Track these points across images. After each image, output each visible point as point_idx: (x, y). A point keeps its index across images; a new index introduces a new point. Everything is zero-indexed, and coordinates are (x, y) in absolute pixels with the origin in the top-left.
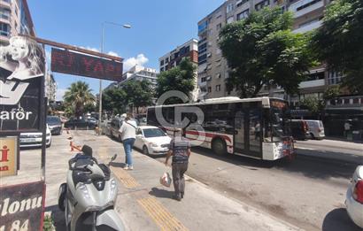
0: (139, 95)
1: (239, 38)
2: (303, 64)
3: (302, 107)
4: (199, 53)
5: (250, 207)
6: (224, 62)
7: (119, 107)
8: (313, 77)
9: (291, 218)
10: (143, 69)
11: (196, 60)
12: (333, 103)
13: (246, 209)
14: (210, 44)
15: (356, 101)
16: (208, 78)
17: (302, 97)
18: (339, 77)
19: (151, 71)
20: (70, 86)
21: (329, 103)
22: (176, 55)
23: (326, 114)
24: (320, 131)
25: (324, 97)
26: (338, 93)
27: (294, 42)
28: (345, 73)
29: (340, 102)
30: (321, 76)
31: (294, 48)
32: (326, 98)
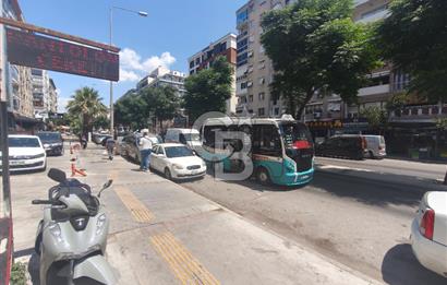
0: (161, 104)
1: (285, 29)
2: (364, 64)
3: (362, 119)
4: (238, 52)
5: (292, 242)
6: (269, 62)
7: (138, 120)
8: (376, 82)
9: (342, 255)
10: (168, 72)
11: (234, 60)
12: (398, 114)
13: (288, 245)
14: (251, 39)
15: (425, 112)
16: (249, 84)
17: (361, 107)
18: (407, 82)
19: (178, 74)
20: (74, 94)
21: (393, 114)
22: (209, 53)
23: (390, 128)
24: (380, 148)
25: (387, 107)
26: (404, 102)
27: (353, 35)
28: (414, 75)
29: (406, 113)
30: (385, 80)
31: (353, 43)
32: (390, 108)
